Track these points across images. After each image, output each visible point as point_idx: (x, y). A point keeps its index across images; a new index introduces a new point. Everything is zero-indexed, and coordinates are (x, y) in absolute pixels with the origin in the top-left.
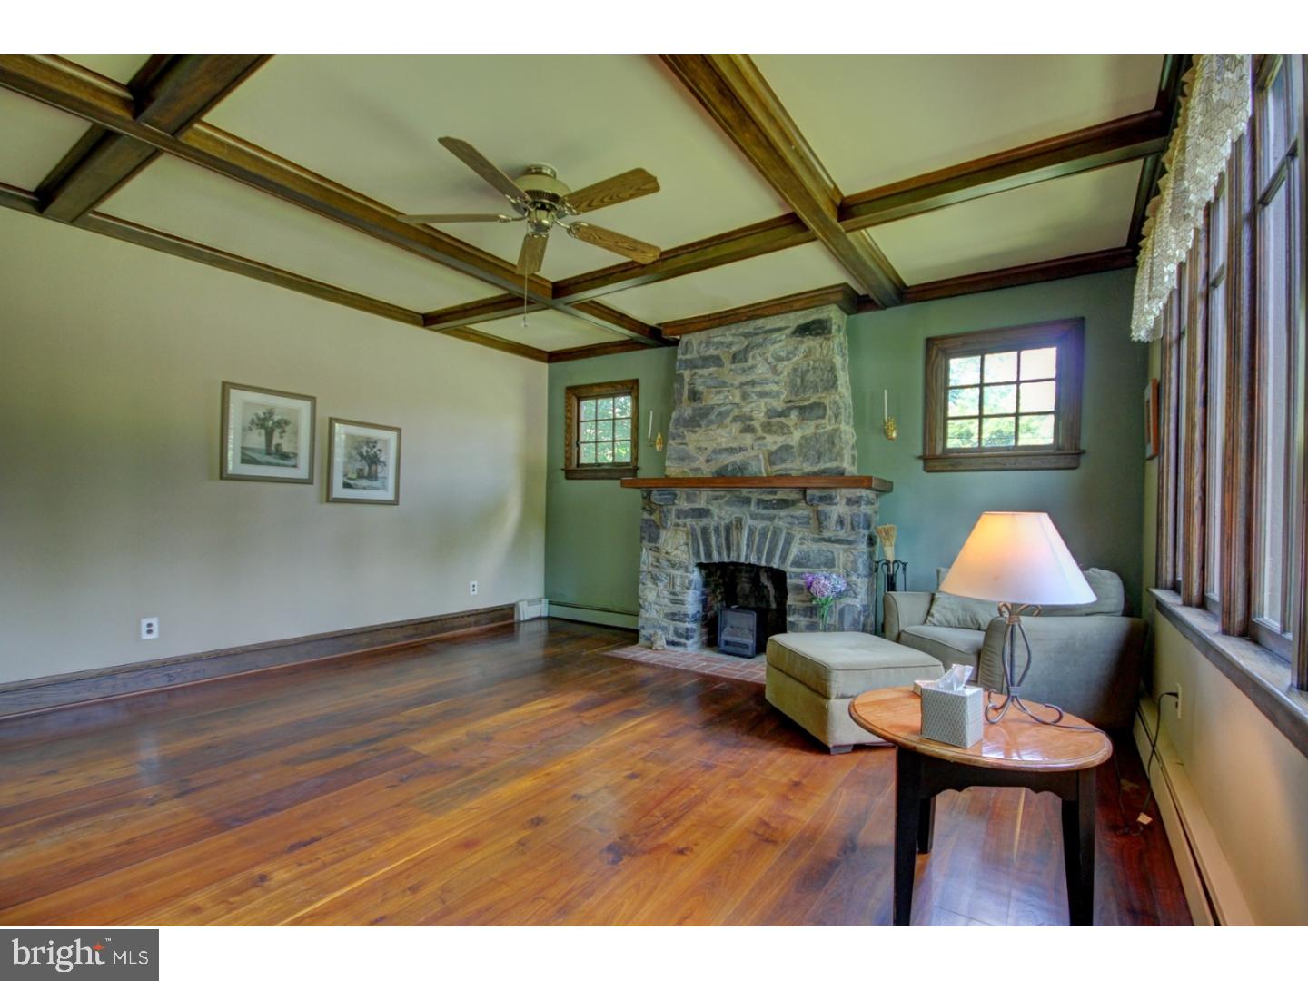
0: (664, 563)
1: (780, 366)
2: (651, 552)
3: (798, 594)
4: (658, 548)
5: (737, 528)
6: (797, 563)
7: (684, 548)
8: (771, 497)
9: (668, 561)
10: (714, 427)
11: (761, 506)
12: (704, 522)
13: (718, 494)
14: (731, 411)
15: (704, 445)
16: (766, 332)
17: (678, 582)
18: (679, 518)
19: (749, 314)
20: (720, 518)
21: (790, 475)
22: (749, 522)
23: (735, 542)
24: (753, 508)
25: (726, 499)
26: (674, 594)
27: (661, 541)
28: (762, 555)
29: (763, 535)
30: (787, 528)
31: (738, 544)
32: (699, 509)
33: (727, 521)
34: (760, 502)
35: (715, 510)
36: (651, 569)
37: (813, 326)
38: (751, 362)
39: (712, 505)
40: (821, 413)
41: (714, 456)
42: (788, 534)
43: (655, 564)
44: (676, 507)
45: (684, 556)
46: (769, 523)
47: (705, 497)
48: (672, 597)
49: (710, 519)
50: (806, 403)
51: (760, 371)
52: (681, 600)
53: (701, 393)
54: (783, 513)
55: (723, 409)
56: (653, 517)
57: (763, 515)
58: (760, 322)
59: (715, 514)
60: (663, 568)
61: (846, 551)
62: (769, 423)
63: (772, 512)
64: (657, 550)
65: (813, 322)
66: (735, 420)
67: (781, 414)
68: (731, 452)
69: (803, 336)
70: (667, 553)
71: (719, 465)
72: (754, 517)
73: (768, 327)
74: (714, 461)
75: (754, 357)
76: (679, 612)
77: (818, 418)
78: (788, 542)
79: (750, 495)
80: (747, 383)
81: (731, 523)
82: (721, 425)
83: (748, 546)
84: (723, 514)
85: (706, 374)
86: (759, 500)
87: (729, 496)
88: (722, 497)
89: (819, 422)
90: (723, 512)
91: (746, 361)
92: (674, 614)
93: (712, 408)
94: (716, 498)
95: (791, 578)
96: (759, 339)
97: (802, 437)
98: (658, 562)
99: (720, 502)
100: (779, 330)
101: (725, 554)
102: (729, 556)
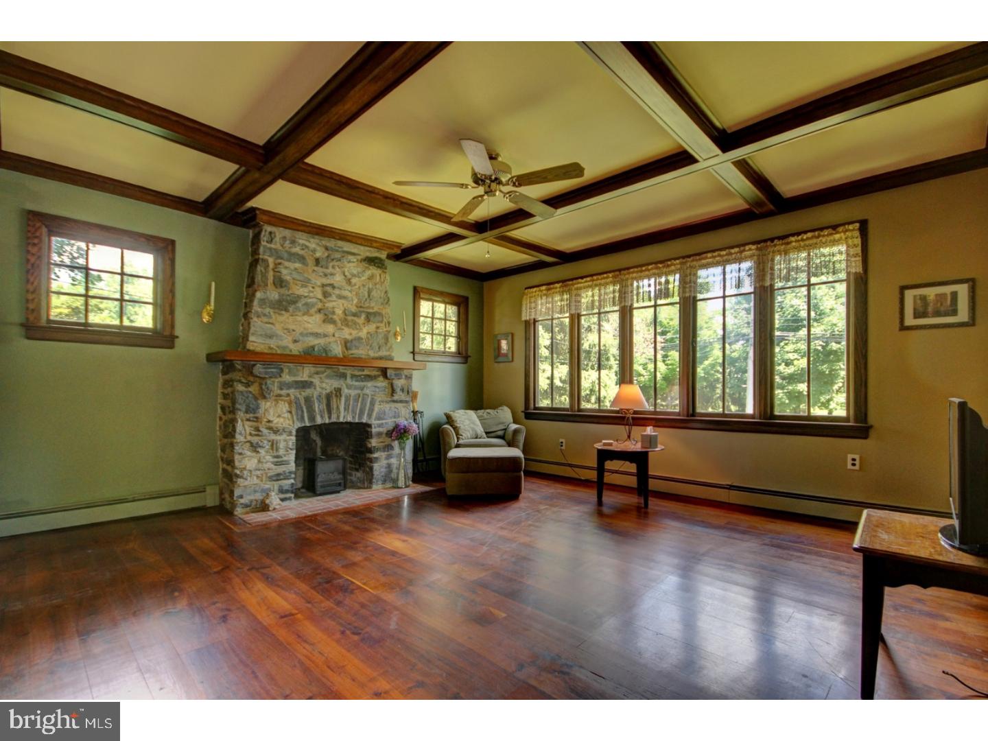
0: (265, 431)
1: (354, 281)
2: (248, 423)
3: (379, 438)
4: (257, 418)
5: (336, 396)
6: (379, 418)
7: (287, 415)
8: (360, 373)
9: (270, 428)
10: (300, 314)
11: (354, 379)
12: (308, 392)
13: (319, 369)
14: (316, 304)
15: (291, 327)
16: (344, 252)
17: (282, 445)
18: (281, 389)
19: (342, 236)
20: (322, 388)
21: (361, 358)
22: (345, 391)
23: (335, 407)
24: (349, 381)
25: (325, 374)
26: (277, 457)
27: (261, 411)
28: (356, 414)
29: (356, 400)
30: (372, 395)
31: (338, 408)
32: (302, 382)
33: (328, 391)
34: (353, 376)
35: (316, 381)
36: (249, 438)
37: (376, 261)
38: (330, 270)
39: (314, 378)
40: (381, 319)
41: (301, 338)
42: (373, 399)
43: (254, 433)
44: (280, 379)
45: (288, 422)
46: (359, 391)
47: (308, 371)
48: (276, 460)
49: (312, 390)
50: (371, 311)
51: (337, 279)
52: (285, 461)
53: (287, 282)
54: (369, 384)
55: (309, 300)
56: (250, 389)
57: (355, 386)
58: (340, 243)
59: (317, 385)
60: (266, 435)
61: (404, 407)
62: (346, 320)
63: (362, 384)
64: (257, 419)
65: (376, 258)
66: (319, 311)
67: (355, 315)
68: (316, 336)
69: (370, 265)
70: (269, 421)
71: (305, 345)
72: (349, 387)
73: (345, 249)
74: (300, 342)
75: (333, 267)
76: (284, 471)
77: (378, 322)
78: (372, 404)
79: (345, 371)
80: (327, 285)
81: (331, 392)
82: (307, 313)
83: (345, 409)
84: (324, 385)
85: (292, 268)
86: (352, 374)
87: (328, 371)
88: (323, 373)
89: (378, 325)
90: (324, 384)
91: (327, 268)
92: (278, 475)
93: (299, 297)
94: (317, 373)
95: (375, 427)
96: (338, 255)
97: (368, 333)
98: (259, 431)
99: (321, 376)
100: (354, 254)
101: (326, 416)
102: (330, 418)
